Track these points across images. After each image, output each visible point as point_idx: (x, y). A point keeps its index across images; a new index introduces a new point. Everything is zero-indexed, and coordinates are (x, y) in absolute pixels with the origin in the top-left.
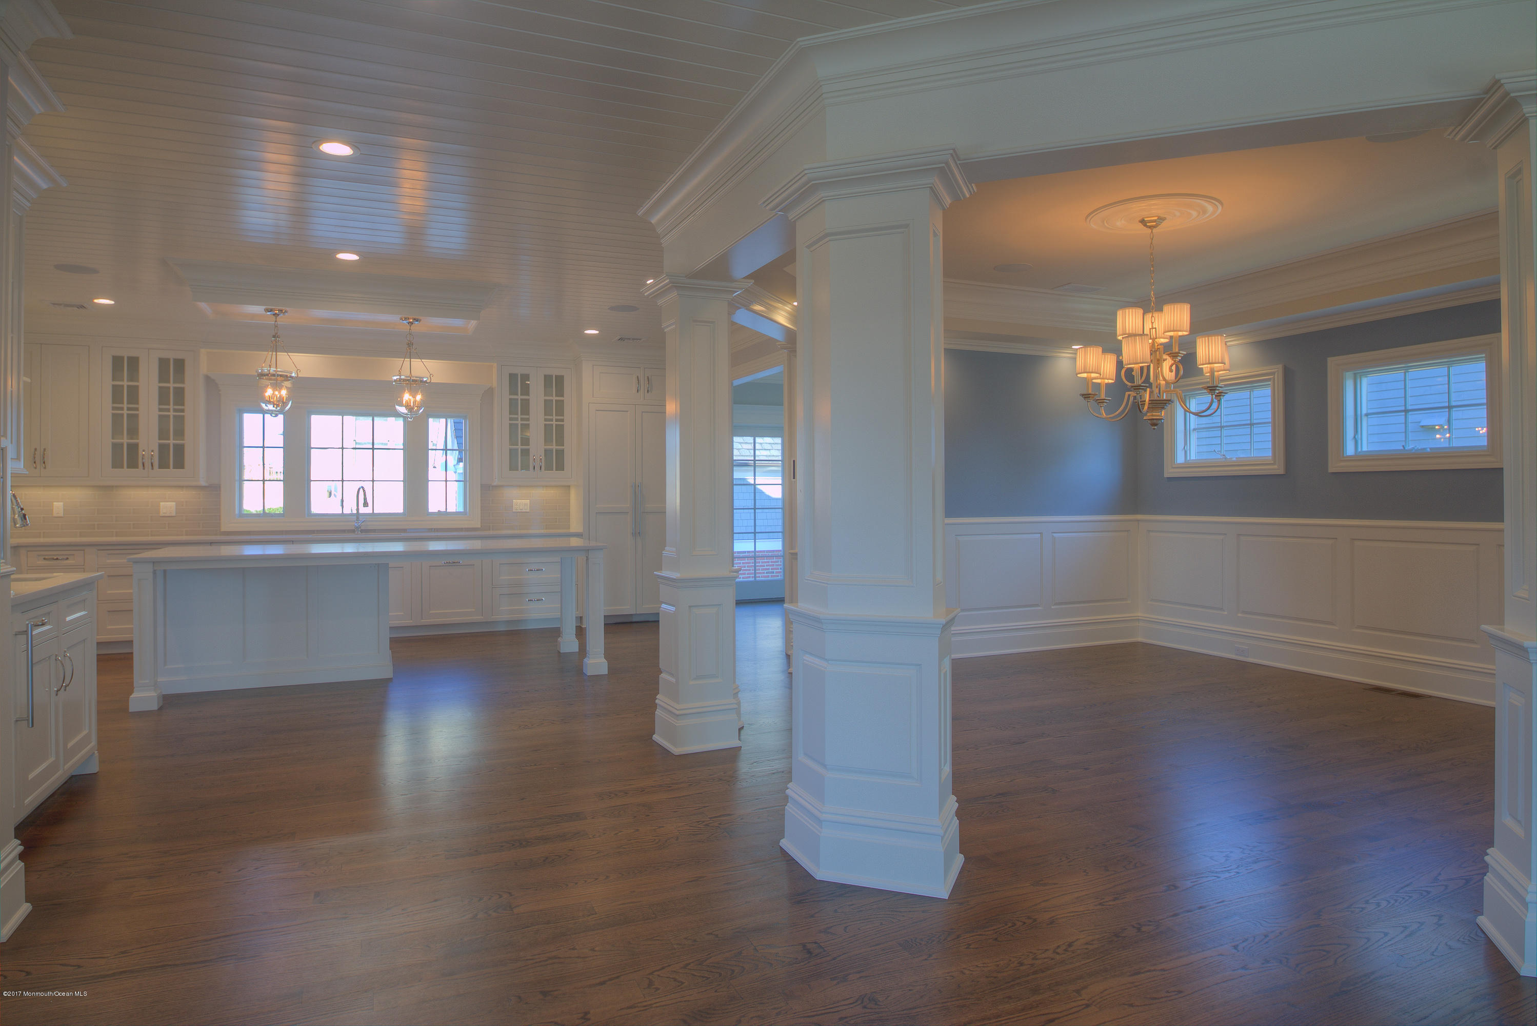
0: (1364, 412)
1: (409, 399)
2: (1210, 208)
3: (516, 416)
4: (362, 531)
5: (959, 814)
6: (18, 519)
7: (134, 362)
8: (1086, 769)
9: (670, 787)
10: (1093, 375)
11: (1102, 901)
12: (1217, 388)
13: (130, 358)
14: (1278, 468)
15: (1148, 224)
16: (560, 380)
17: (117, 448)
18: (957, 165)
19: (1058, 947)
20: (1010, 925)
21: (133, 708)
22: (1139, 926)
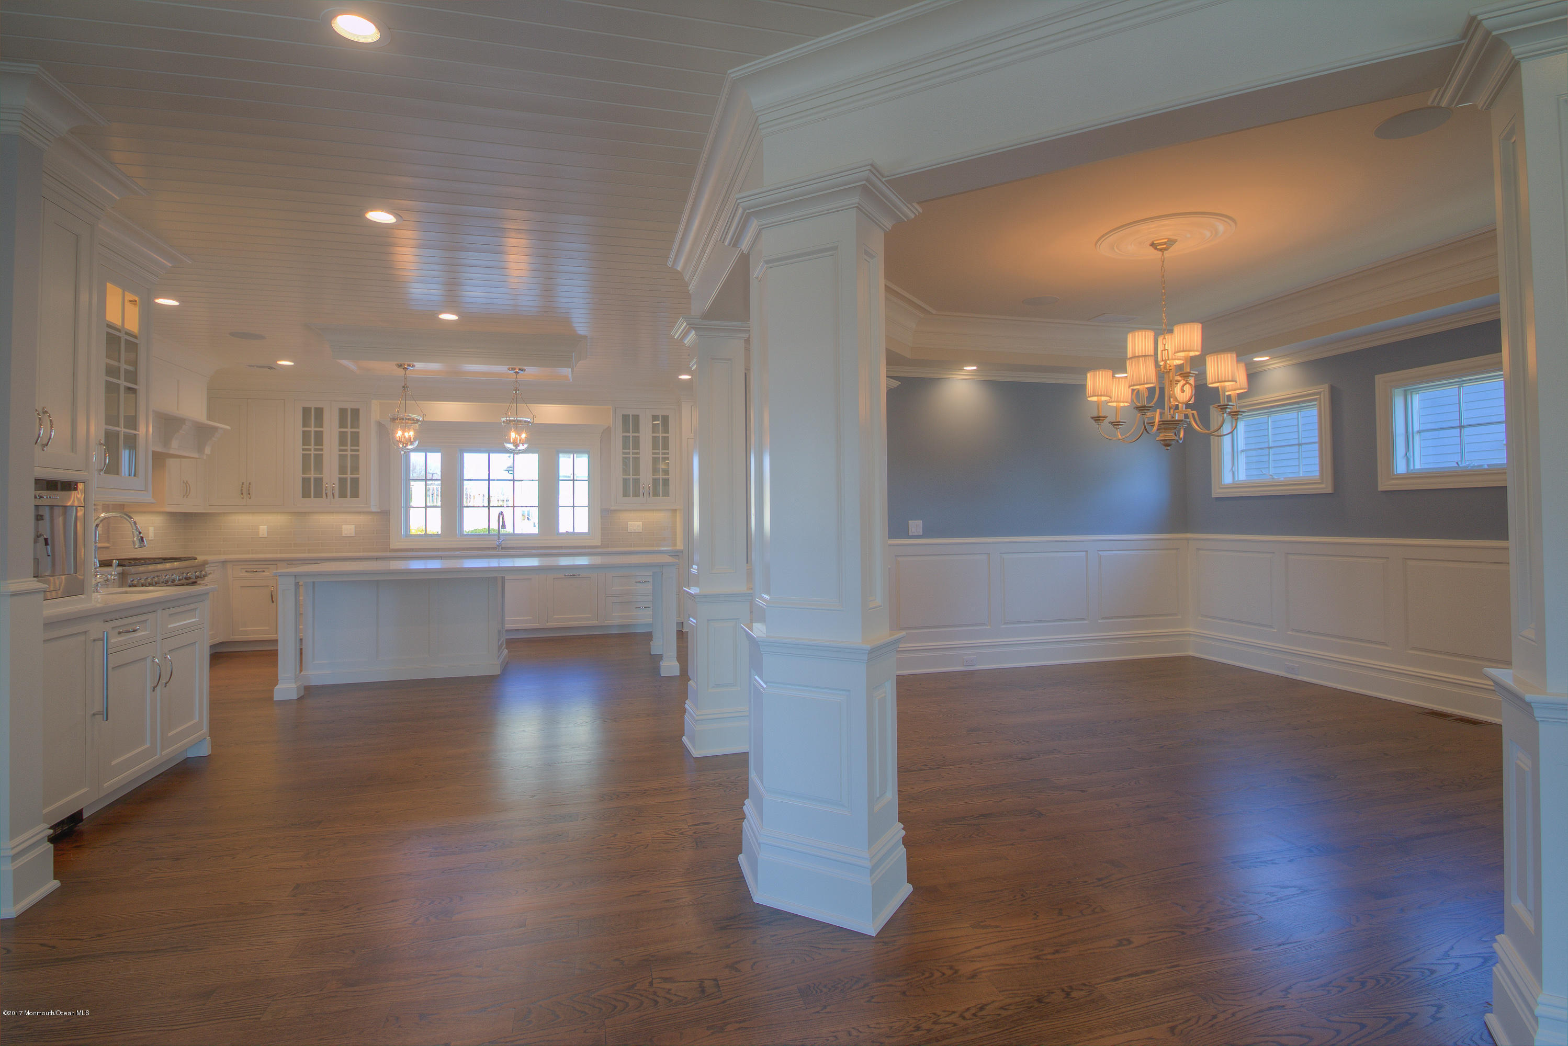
0: (1416, 428)
1: (515, 437)
2: (1221, 227)
3: (628, 451)
4: (502, 548)
5: (906, 842)
6: (137, 542)
7: (319, 412)
8: (1083, 791)
9: (671, 790)
10: (1103, 398)
11: (1040, 953)
12: (1229, 407)
13: (316, 409)
14: (1327, 487)
15: (1158, 247)
16: (665, 419)
17: (306, 482)
18: (883, 182)
19: (968, 1009)
20: (927, 975)
21: (277, 697)
22: (1069, 990)
